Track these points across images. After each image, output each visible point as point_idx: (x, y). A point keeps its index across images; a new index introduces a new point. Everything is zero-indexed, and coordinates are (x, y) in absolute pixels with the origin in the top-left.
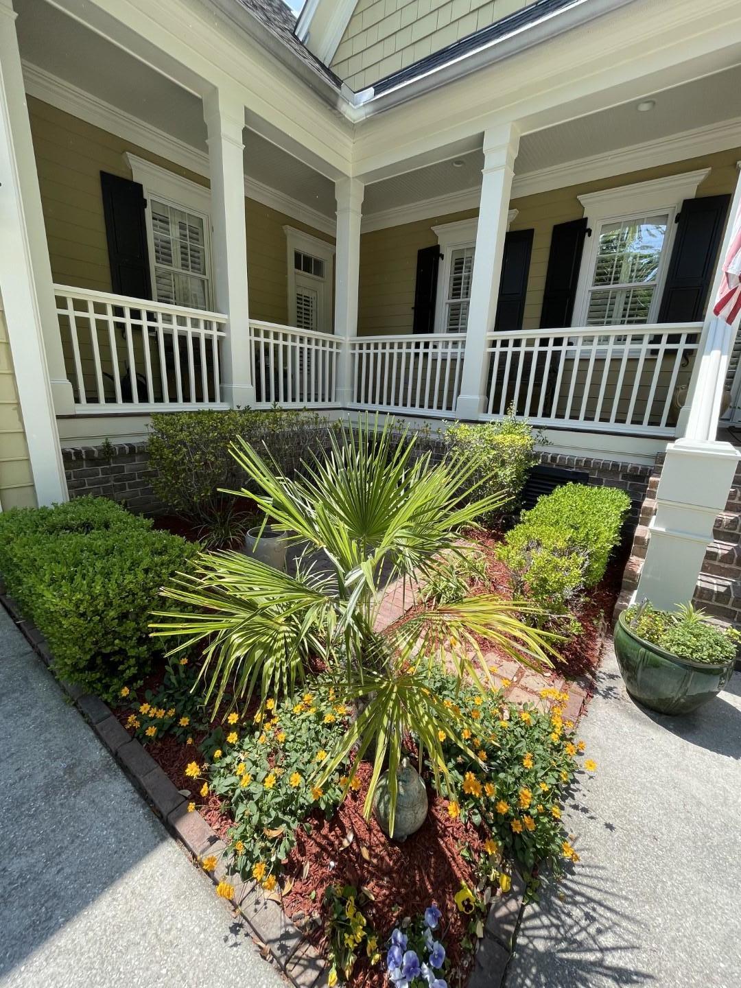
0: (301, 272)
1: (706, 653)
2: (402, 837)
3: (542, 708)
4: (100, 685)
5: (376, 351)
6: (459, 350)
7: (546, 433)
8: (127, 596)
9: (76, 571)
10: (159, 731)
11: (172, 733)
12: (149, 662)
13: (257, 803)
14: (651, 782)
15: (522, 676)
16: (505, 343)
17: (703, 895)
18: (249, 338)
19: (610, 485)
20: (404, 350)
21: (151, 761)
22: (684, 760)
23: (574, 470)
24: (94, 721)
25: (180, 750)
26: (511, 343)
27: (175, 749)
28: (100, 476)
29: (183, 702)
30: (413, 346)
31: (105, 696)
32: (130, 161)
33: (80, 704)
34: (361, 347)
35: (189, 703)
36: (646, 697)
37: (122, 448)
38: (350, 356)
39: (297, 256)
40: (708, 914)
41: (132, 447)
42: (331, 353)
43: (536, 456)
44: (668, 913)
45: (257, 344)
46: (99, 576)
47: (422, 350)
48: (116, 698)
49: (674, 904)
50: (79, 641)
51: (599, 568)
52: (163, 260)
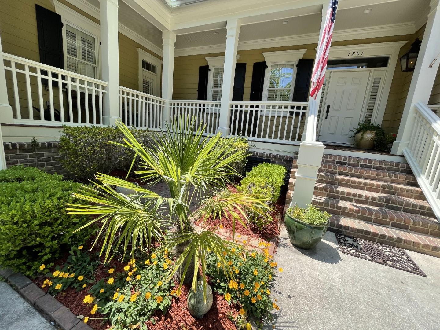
0: (146, 70)
1: (318, 221)
2: (201, 316)
3: (259, 252)
4: (25, 266)
5: (181, 107)
6: (218, 108)
7: (254, 143)
8: (46, 212)
9: (12, 200)
10: (64, 286)
11: (72, 287)
12: (58, 251)
13: (125, 313)
14: (302, 276)
15: (250, 241)
16: (237, 106)
17: (325, 315)
18: (119, 95)
19: (279, 164)
20: (194, 107)
21: (59, 304)
22: (313, 265)
23: (265, 158)
24: (19, 288)
25: (77, 295)
26: (239, 106)
27: (75, 295)
28: (28, 158)
29: (79, 270)
30: (198, 105)
31: (28, 273)
32: (54, 3)
33: (9, 280)
34: (174, 104)
35: (83, 270)
36: (298, 243)
37: (43, 144)
38: (169, 108)
39: (144, 62)
40: (327, 322)
41: (49, 144)
42: (160, 106)
43: (250, 153)
44: (313, 325)
45: (123, 98)
46: (28, 201)
47: (202, 107)
48: (36, 273)
49: (315, 321)
50: (12, 239)
51: (277, 194)
52: (71, 54)
